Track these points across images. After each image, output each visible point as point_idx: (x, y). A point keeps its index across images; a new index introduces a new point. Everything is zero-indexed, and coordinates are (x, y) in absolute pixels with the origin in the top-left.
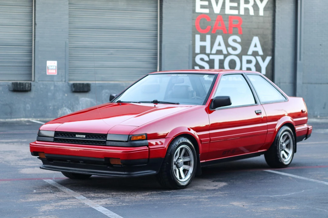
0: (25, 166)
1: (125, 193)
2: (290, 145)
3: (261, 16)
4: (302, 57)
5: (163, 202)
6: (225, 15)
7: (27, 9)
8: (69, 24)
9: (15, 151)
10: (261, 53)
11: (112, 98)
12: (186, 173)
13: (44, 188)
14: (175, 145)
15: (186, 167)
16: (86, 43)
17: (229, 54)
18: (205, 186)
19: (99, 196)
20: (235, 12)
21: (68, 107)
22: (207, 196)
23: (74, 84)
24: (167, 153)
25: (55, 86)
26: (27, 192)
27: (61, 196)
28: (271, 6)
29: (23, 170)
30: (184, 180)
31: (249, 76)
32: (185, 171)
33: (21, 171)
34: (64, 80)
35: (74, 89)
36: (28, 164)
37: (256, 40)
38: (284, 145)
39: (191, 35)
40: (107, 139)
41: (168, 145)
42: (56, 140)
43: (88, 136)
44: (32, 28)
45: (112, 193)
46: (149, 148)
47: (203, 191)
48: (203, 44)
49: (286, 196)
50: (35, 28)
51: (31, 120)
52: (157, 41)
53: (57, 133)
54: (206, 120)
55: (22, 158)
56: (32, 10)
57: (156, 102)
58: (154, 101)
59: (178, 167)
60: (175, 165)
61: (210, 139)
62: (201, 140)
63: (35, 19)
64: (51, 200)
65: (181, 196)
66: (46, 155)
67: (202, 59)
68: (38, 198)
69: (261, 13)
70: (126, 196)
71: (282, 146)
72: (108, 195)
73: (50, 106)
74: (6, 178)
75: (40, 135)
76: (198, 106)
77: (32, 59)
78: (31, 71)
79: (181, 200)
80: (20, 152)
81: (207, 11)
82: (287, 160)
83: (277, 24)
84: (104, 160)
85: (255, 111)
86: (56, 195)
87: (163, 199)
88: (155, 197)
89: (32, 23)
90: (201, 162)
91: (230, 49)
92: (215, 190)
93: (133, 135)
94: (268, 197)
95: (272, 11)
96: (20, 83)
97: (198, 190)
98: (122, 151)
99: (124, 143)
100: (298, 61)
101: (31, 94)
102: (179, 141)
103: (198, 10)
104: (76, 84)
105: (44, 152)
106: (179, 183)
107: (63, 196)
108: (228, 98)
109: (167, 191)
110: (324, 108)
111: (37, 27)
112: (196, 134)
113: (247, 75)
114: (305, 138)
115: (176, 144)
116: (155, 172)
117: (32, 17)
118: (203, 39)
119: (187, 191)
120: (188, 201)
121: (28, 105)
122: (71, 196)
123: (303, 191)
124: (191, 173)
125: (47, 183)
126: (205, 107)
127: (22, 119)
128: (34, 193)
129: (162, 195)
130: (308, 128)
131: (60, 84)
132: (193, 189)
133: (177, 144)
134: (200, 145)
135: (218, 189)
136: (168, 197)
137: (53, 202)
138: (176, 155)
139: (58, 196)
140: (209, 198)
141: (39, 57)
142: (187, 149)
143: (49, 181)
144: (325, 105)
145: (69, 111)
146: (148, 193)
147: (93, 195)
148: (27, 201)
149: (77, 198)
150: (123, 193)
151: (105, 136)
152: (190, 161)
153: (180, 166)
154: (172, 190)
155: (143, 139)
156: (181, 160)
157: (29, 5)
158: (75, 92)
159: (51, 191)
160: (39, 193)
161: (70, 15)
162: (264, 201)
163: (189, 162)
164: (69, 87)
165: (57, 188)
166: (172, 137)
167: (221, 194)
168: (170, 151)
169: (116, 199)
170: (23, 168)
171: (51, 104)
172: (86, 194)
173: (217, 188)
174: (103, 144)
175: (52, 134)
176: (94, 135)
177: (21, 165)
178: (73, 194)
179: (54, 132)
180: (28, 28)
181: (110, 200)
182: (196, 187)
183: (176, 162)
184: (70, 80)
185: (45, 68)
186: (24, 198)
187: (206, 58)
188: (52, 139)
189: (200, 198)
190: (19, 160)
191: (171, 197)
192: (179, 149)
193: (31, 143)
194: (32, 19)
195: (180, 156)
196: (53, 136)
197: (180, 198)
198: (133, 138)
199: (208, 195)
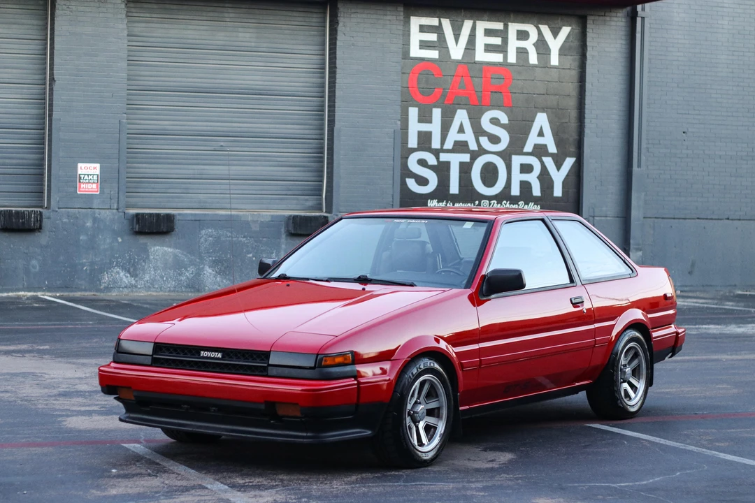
0: (69, 410)
1: (307, 477)
2: (639, 370)
3: (555, 67)
4: (643, 158)
5: (393, 498)
6: (475, 63)
7: (35, 46)
8: (128, 80)
9: (33, 374)
10: (552, 149)
11: (264, 268)
12: (431, 433)
13: (131, 464)
14: (411, 375)
15: (432, 420)
16: (166, 124)
17: (482, 151)
18: (469, 459)
19: (254, 484)
20: (497, 58)
21: (123, 268)
22: (479, 485)
23: (137, 215)
24: (395, 391)
25: (95, 220)
26: (99, 474)
27: (174, 484)
28: (576, 44)
29: (69, 419)
30: (428, 448)
31: (557, 224)
32: (430, 429)
33: (65, 423)
34: (115, 207)
35: (137, 228)
36: (74, 405)
37: (542, 120)
38: (628, 370)
39: (398, 109)
40: (270, 363)
41: (397, 374)
42: (156, 362)
43: (228, 355)
44: (45, 89)
45: (281, 477)
46: (358, 381)
47: (467, 471)
48: (425, 127)
49: (645, 485)
50: (51, 90)
51: (39, 294)
52: (323, 119)
53: (159, 347)
54: (471, 318)
55: (55, 392)
56: (46, 48)
57: (363, 280)
58: (359, 277)
59: (416, 422)
60: (409, 417)
61: (481, 360)
62: (462, 363)
63: (52, 69)
64: (156, 493)
65: (427, 485)
66: (135, 393)
67: (422, 163)
68: (126, 486)
69: (554, 60)
70: (310, 484)
71: (625, 372)
72: (271, 480)
73: (83, 265)
74: (40, 440)
75: (119, 350)
76: (455, 291)
77: (43, 159)
78: (43, 185)
79: (428, 492)
80: (47, 376)
81: (433, 54)
82: (634, 401)
83: (588, 86)
84: (263, 407)
85: (571, 300)
86: (162, 480)
87: (389, 489)
88: (373, 487)
89: (45, 79)
90: (461, 408)
91: (484, 141)
92: (492, 470)
93: (327, 355)
94: (609, 487)
95: (577, 57)
96: (17, 212)
97: (457, 470)
98: (300, 388)
99: (306, 371)
100: (635, 168)
101: (43, 238)
102: (418, 366)
103: (415, 52)
104: (143, 214)
105: (130, 388)
106: (417, 455)
107: (179, 483)
108: (517, 274)
109: (393, 473)
110: (690, 273)
111: (56, 88)
112: (453, 351)
113: (554, 222)
114: (670, 355)
115: (412, 373)
116: (370, 432)
117: (46, 63)
118: (425, 117)
119: (435, 472)
120: (443, 496)
121: (34, 262)
122: (196, 483)
123: (678, 473)
124: (441, 435)
125: (133, 452)
126: (469, 291)
127: (22, 293)
128: (115, 476)
129: (385, 482)
130: (678, 333)
131: (106, 214)
132: (446, 468)
133: (414, 373)
134: (460, 373)
135: (500, 468)
136: (400, 485)
137: (162, 498)
138: (413, 396)
139: (167, 482)
140: (484, 489)
141: (59, 153)
142: (433, 382)
143: (134, 447)
144: (693, 265)
145: (127, 277)
146: (354, 478)
147: (240, 481)
148: (106, 493)
149: (209, 486)
150: (302, 477)
151: (265, 355)
152: (438, 409)
153: (418, 419)
154: (403, 471)
155: (346, 362)
156: (422, 406)
157: (39, 37)
158: (140, 233)
159: (149, 471)
160: (125, 476)
161: (131, 62)
162: (601, 497)
163: (436, 411)
164: (126, 222)
165: (157, 464)
166: (406, 356)
167: (510, 480)
168: (399, 389)
169: (293, 489)
170: (68, 416)
171: (85, 260)
172: (225, 477)
173: (495, 465)
174: (261, 371)
175: (148, 349)
176: (240, 353)
177: (61, 408)
178: (198, 477)
179: (153, 344)
180: (36, 89)
181: (280, 492)
182: (451, 462)
183: (411, 410)
184: (128, 207)
185: (74, 179)
186: (98, 487)
187: (432, 160)
188: (149, 360)
189: (468, 489)
190: (49, 396)
191: (405, 486)
192: (417, 384)
193: (103, 366)
194: (45, 68)
195: (418, 398)
196: (151, 354)
197: (425, 488)
198: (325, 360)
199: (482, 481)
